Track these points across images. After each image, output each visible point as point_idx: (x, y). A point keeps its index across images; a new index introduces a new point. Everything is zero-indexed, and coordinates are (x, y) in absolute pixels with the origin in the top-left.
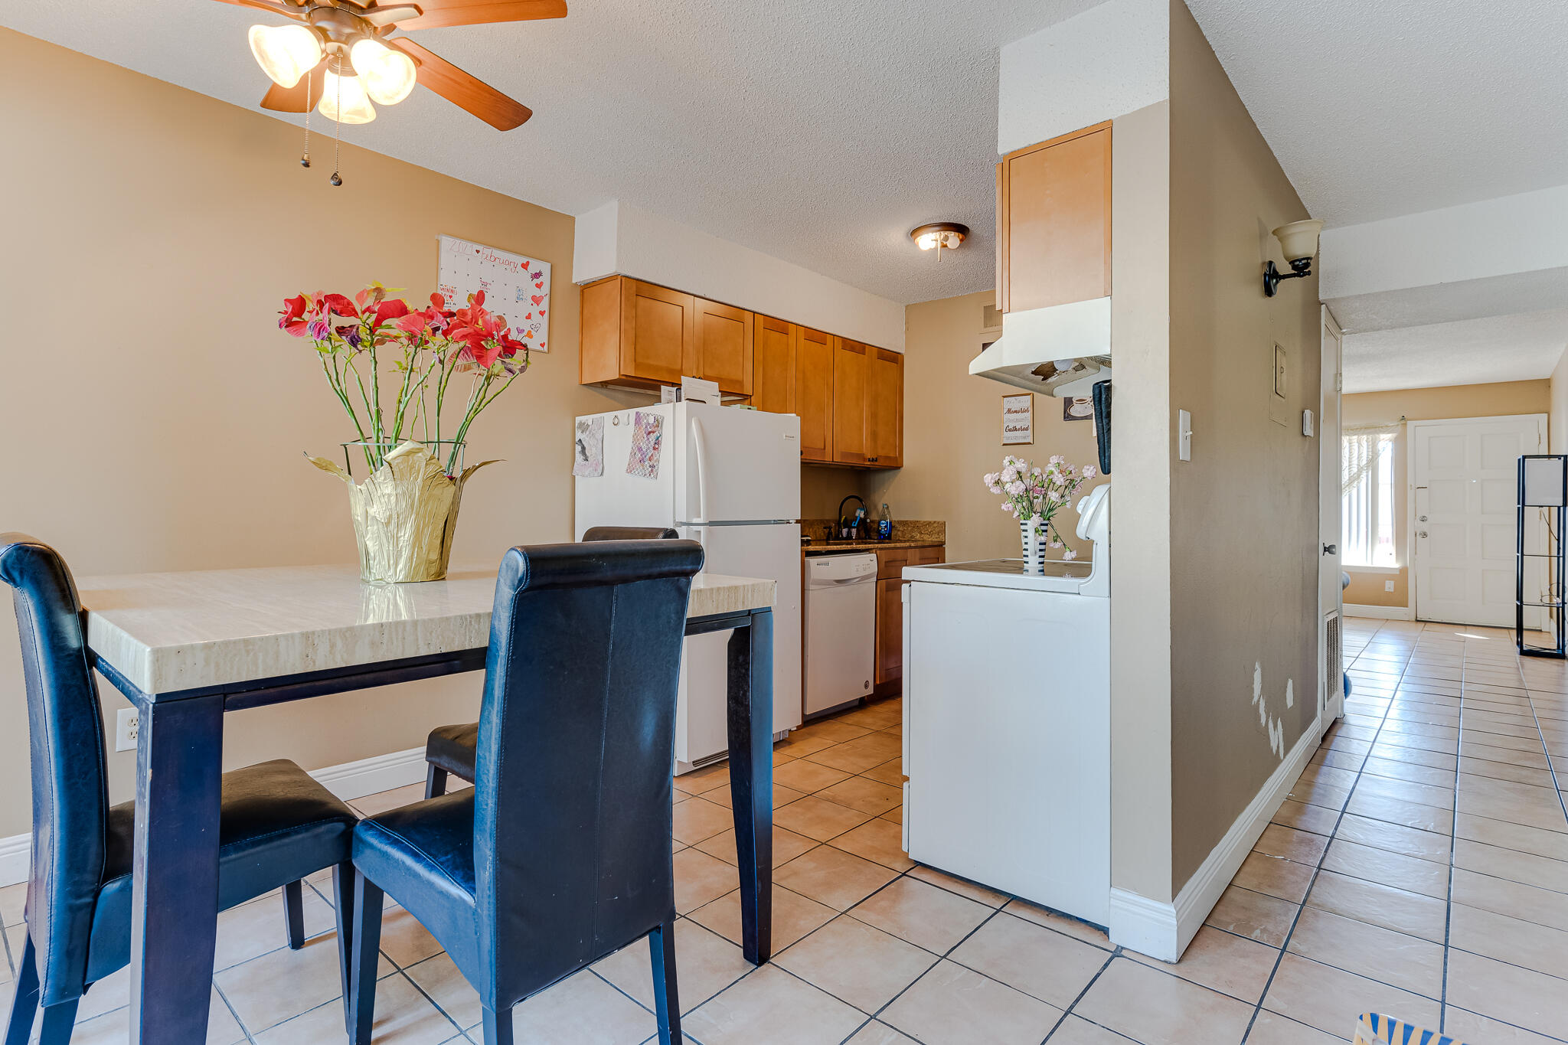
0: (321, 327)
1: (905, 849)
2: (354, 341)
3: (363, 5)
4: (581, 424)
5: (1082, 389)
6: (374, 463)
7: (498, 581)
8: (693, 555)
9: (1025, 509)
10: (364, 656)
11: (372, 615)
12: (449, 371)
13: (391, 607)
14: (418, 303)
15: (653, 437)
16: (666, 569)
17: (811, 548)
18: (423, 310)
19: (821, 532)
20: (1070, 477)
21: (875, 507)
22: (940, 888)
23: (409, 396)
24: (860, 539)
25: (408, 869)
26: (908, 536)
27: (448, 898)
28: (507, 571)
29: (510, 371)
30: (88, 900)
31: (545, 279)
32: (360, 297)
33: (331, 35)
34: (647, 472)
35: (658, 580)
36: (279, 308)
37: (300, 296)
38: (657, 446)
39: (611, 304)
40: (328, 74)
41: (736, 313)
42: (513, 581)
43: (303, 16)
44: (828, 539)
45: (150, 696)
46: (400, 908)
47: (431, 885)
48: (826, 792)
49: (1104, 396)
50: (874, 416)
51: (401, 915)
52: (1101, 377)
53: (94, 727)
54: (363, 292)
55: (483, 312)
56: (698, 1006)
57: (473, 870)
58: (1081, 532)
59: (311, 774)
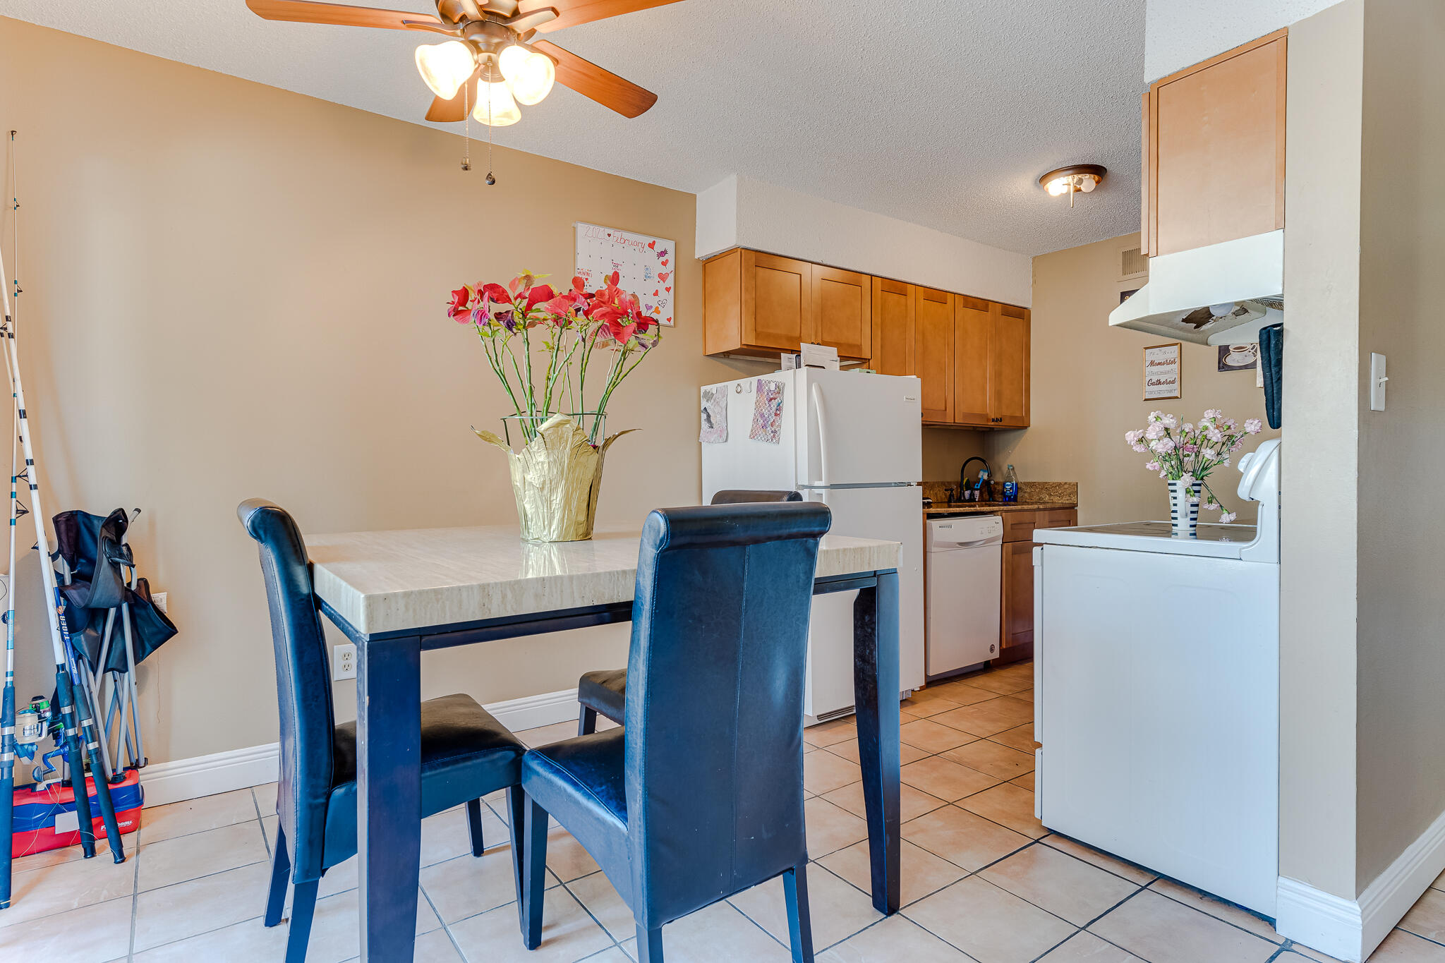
0: (483, 313)
1: (1037, 816)
2: (510, 325)
3: (508, 15)
4: (706, 393)
5: (1247, 335)
6: (530, 434)
7: (642, 540)
8: (819, 518)
9: (1174, 469)
10: (529, 607)
11: (531, 571)
12: (589, 348)
13: (547, 563)
14: (561, 287)
15: (774, 403)
16: (795, 530)
17: (932, 510)
18: (566, 293)
19: (942, 494)
20: (1228, 433)
21: (1000, 468)
22: (1078, 859)
23: (557, 373)
24: (983, 501)
25: (570, 796)
26: (1036, 498)
27: (604, 824)
28: (650, 531)
29: (643, 345)
30: (322, 800)
31: (670, 256)
32: (513, 285)
33: (482, 46)
34: (769, 437)
35: (787, 540)
36: (446, 299)
37: (464, 287)
38: (778, 413)
39: (731, 275)
40: (480, 83)
41: (853, 278)
42: (655, 541)
43: (459, 32)
44: (949, 501)
45: (364, 635)
46: (562, 829)
47: (589, 811)
48: (951, 753)
49: (1273, 342)
50: (998, 375)
51: (561, 835)
52: (1270, 319)
53: (322, 660)
54: (514, 280)
55: (618, 291)
56: (830, 947)
57: (625, 802)
58: (1243, 492)
59: (486, 707)
